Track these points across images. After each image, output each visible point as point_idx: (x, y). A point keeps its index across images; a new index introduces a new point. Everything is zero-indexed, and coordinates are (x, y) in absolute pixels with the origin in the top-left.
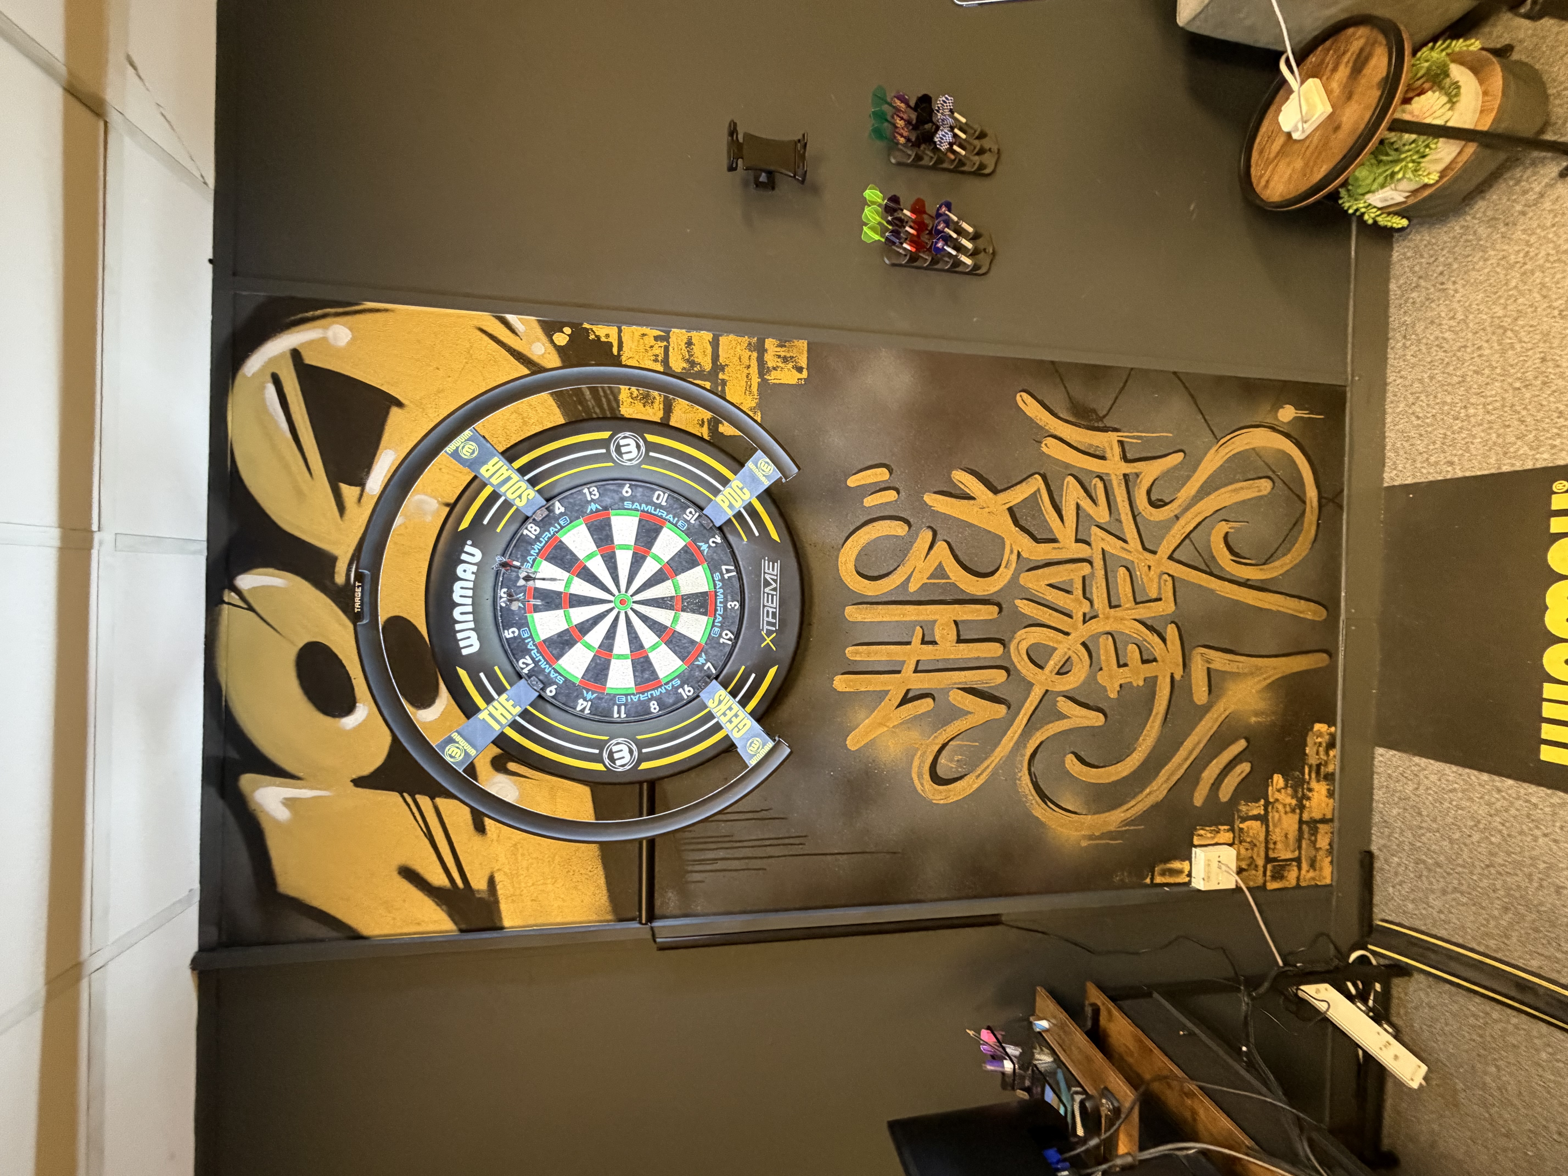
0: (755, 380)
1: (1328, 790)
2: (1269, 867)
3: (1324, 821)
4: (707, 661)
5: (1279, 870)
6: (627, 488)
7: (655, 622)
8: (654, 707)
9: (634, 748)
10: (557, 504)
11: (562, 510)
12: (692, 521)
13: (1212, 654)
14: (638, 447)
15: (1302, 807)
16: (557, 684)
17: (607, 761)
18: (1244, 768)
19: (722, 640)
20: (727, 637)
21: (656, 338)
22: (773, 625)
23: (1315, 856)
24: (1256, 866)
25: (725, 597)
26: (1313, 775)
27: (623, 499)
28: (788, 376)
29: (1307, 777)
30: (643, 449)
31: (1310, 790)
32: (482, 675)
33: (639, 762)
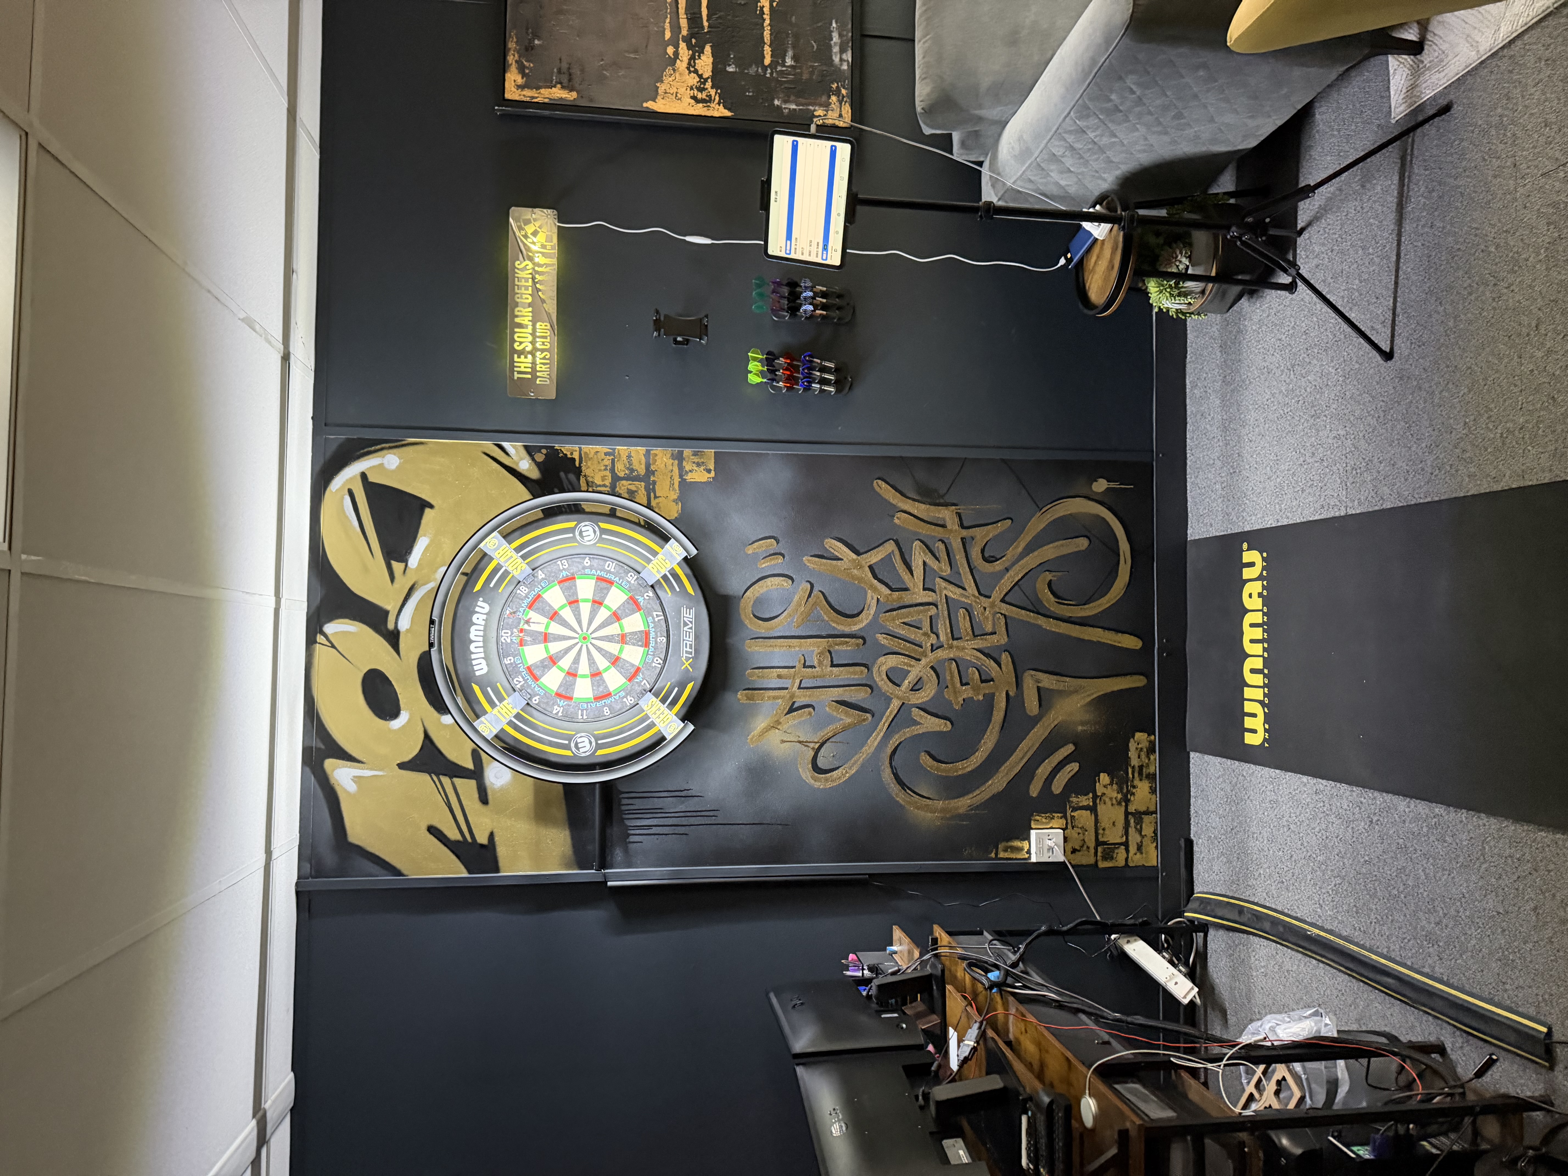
0: (677, 480)
1: (1151, 787)
2: (1100, 849)
3: (1148, 813)
4: (643, 679)
5: (1109, 851)
6: (587, 560)
7: (607, 652)
8: (606, 711)
9: (593, 740)
10: (540, 572)
11: (543, 576)
12: (632, 582)
13: (1040, 675)
14: (595, 532)
15: (1127, 801)
16: (538, 695)
17: (574, 749)
18: (1074, 767)
19: (654, 665)
20: (658, 662)
21: (606, 454)
22: (691, 653)
23: (1141, 842)
24: (1088, 848)
25: (656, 634)
26: (1136, 775)
27: (584, 568)
28: (699, 476)
29: (1130, 775)
30: (598, 533)
31: (1134, 787)
32: (489, 689)
33: (595, 751)
